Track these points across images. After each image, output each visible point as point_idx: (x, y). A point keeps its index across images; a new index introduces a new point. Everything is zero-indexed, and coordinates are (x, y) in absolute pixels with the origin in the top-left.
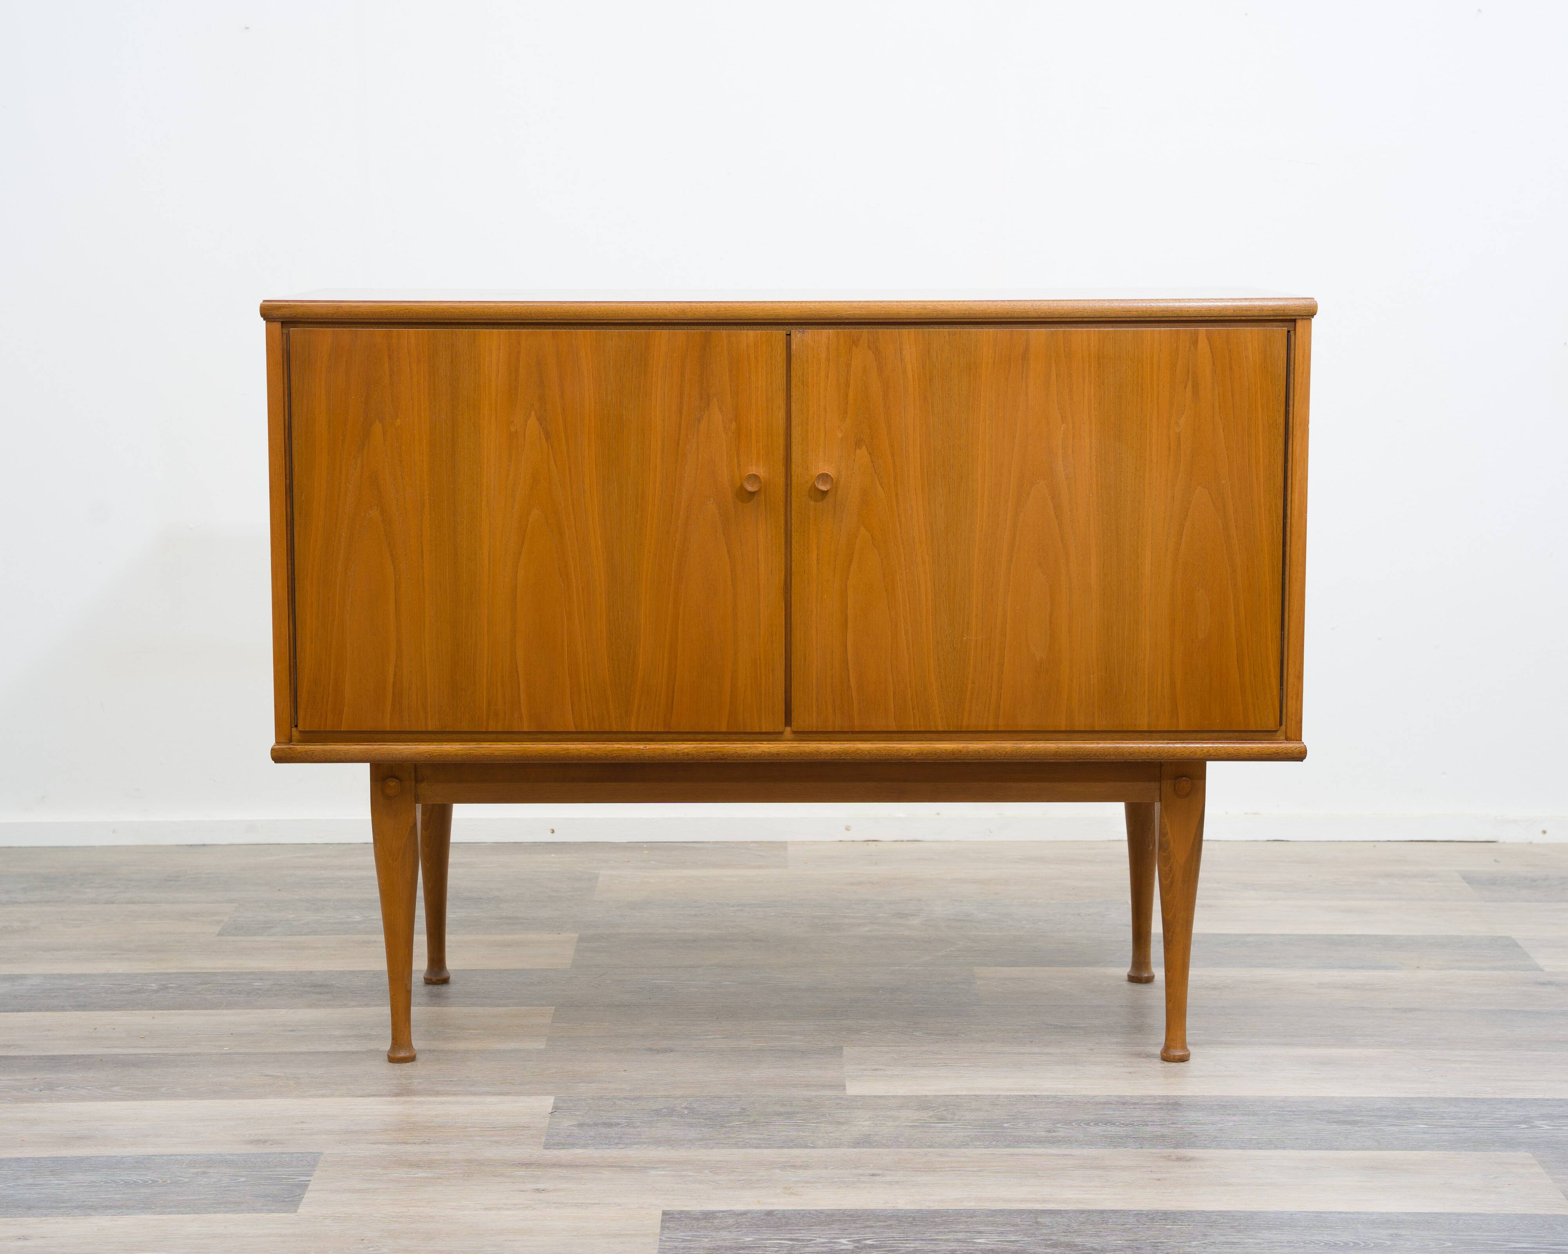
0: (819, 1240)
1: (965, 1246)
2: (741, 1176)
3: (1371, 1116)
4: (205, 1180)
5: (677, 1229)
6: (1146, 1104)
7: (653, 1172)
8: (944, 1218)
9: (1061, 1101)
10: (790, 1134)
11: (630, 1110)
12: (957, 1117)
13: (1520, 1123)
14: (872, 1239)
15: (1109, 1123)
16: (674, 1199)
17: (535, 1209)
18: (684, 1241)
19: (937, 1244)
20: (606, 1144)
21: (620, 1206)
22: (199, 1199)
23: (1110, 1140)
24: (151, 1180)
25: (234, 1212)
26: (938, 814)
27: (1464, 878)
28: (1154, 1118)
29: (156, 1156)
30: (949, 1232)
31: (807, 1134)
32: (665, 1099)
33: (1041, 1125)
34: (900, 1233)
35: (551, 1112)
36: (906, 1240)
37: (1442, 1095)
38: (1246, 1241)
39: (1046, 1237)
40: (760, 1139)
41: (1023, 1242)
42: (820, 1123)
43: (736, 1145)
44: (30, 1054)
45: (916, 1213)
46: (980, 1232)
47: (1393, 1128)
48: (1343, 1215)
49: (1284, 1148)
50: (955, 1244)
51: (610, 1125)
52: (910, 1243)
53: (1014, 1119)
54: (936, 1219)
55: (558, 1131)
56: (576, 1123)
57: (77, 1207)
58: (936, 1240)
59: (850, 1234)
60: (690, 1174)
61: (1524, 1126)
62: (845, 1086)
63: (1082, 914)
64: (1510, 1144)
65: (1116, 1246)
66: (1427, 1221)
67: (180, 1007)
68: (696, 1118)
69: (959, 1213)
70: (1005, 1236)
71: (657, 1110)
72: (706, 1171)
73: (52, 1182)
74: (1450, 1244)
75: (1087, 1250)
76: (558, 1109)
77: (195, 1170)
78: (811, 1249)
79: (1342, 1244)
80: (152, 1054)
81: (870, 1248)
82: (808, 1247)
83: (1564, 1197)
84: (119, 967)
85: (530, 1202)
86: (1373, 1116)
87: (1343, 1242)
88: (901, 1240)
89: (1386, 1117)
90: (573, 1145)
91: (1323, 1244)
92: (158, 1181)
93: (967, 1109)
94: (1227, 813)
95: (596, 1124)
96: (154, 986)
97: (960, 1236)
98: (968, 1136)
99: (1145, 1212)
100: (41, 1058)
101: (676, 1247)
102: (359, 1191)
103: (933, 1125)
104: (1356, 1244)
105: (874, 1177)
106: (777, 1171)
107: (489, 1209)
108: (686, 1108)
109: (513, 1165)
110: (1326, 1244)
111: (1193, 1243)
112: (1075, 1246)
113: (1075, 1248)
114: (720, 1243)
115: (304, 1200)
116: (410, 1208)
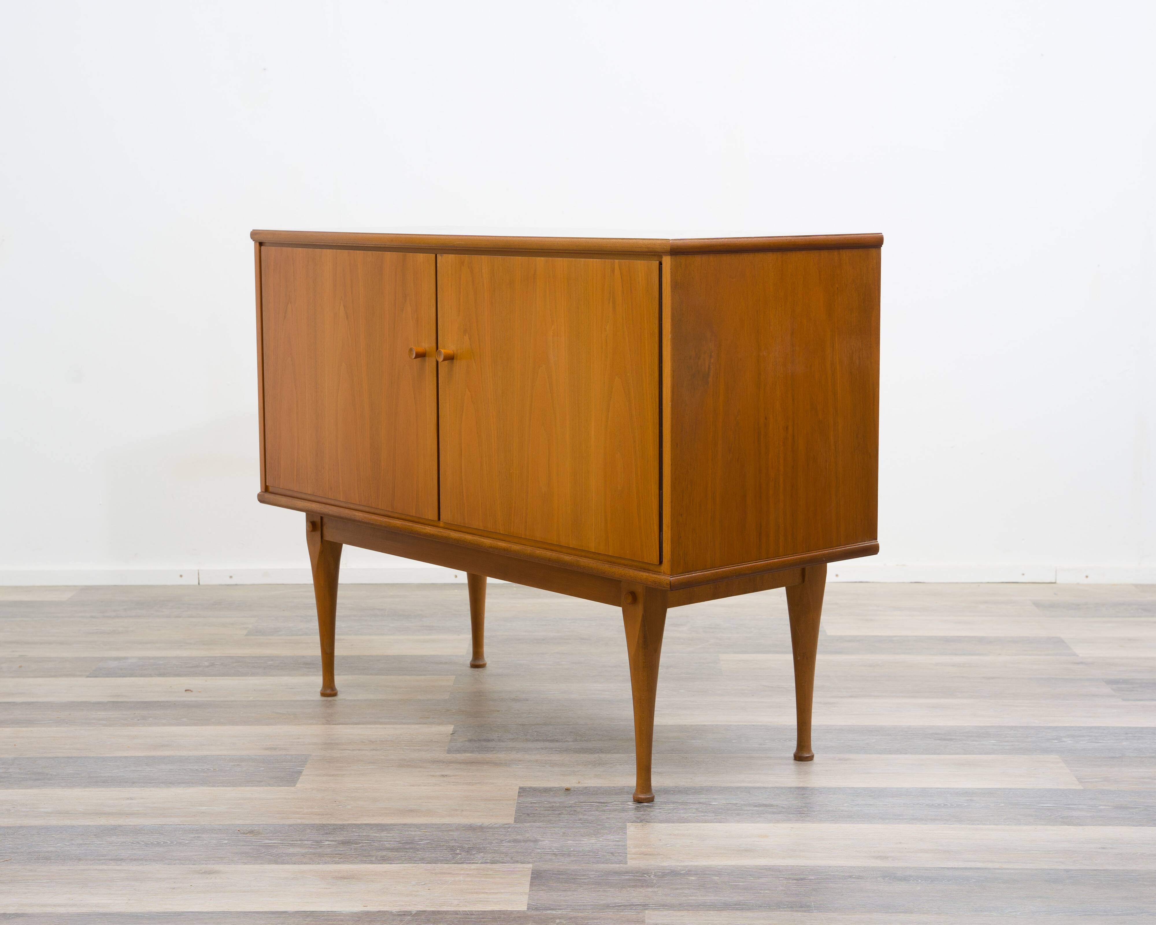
4: (239, 769)
7: (514, 766)
13: (1053, 740)
17: (441, 785)
21: (493, 784)
24: (207, 769)
27: (1034, 604)
38: (878, 803)
48: (939, 790)
51: (487, 740)
52: (670, 805)
56: (467, 739)
60: (537, 767)
61: (1057, 741)
64: (1046, 751)
66: (990, 793)
67: (223, 675)
72: (547, 766)
73: (147, 769)
76: (456, 732)
77: (233, 764)
78: (610, 807)
79: (937, 805)
80: (206, 701)
82: (608, 806)
83: (1076, 779)
87: (937, 804)
91: (925, 805)
92: (210, 769)
95: (479, 740)
102: (333, 775)
104: (945, 805)
107: (413, 786)
110: (927, 805)
111: (846, 804)
115: (299, 780)
116: (365, 785)
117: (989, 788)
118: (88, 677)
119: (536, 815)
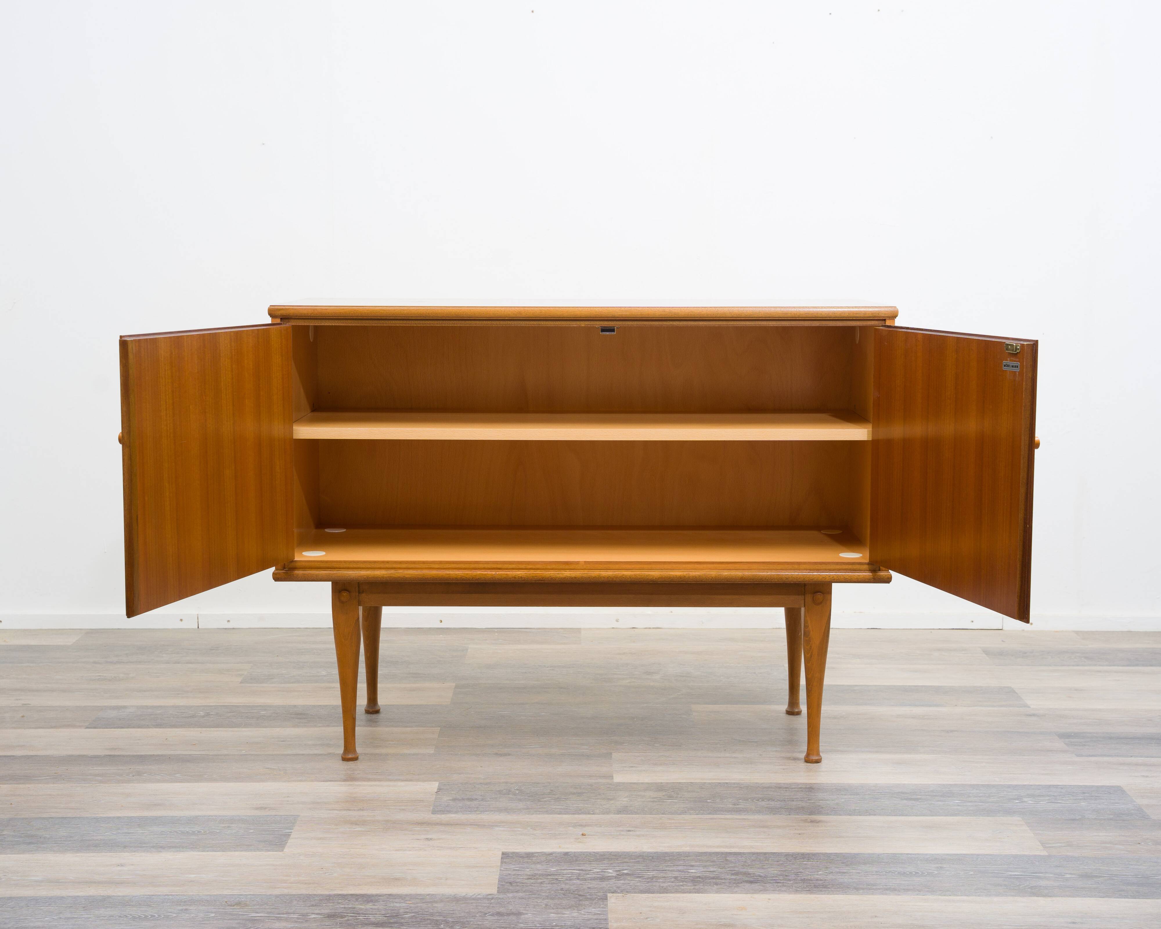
0: (595, 870)
1: (683, 874)
2: (549, 831)
3: (926, 795)
4: (229, 831)
5: (511, 863)
6: (793, 788)
7: (497, 829)
8: (671, 857)
9: (742, 786)
10: (579, 805)
11: (484, 791)
12: (679, 796)
13: (1015, 799)
14: (627, 870)
15: (770, 799)
16: (509, 845)
17: (426, 850)
18: (514, 870)
19: (666, 873)
20: (469, 811)
21: (477, 849)
22: (225, 843)
23: (771, 810)
24: (197, 831)
25: (246, 850)
26: (672, 612)
27: (984, 651)
28: (797, 797)
29: (201, 816)
30: (674, 866)
31: (590, 806)
32: (505, 784)
33: (730, 801)
34: (644, 866)
35: (436, 791)
36: (648, 870)
37: (969, 783)
38: (851, 871)
39: (732, 869)
40: (561, 809)
41: (717, 872)
42: (598, 799)
43: (547, 812)
44: (128, 754)
45: (654, 854)
46: (692, 866)
47: (940, 803)
48: (909, 856)
49: (875, 815)
50: (677, 873)
51: (471, 800)
52: (650, 872)
53: (714, 797)
54: (666, 858)
55: (440, 803)
56: (451, 798)
57: (153, 847)
58: (665, 870)
59: (614, 867)
60: (519, 830)
61: (1017, 801)
62: (613, 777)
63: (756, 673)
64: (1009, 812)
65: (773, 874)
66: (960, 859)
67: (217, 726)
68: (523, 796)
69: (679, 854)
70: (707, 868)
71: (500, 791)
72: (529, 828)
73: (139, 831)
74: (972, 873)
75: (756, 877)
76: (441, 790)
77: (224, 825)
78: (590, 876)
79: (908, 873)
80: (199, 755)
81: (626, 875)
82: (589, 874)
83: (1040, 844)
84: (181, 702)
85: (423, 846)
86: (929, 795)
87: (909, 872)
88: (645, 871)
89: (936, 796)
90: (449, 812)
91: (897, 873)
92: (201, 832)
93: (686, 791)
94: (843, 612)
95: (463, 799)
96: (202, 713)
97: (680, 868)
98: (686, 807)
99: (791, 854)
100: (134, 756)
101: (510, 874)
102: (321, 839)
103: (665, 800)
104: (917, 873)
105: (629, 832)
106: (571, 828)
107: (398, 850)
108: (517, 790)
109: (413, 823)
110: (899, 873)
111: (820, 872)
112: (749, 874)
113: (749, 876)
114: (536, 872)
115: (288, 844)
116: (351, 850)
117: (958, 854)
118: (87, 728)
119: (518, 884)
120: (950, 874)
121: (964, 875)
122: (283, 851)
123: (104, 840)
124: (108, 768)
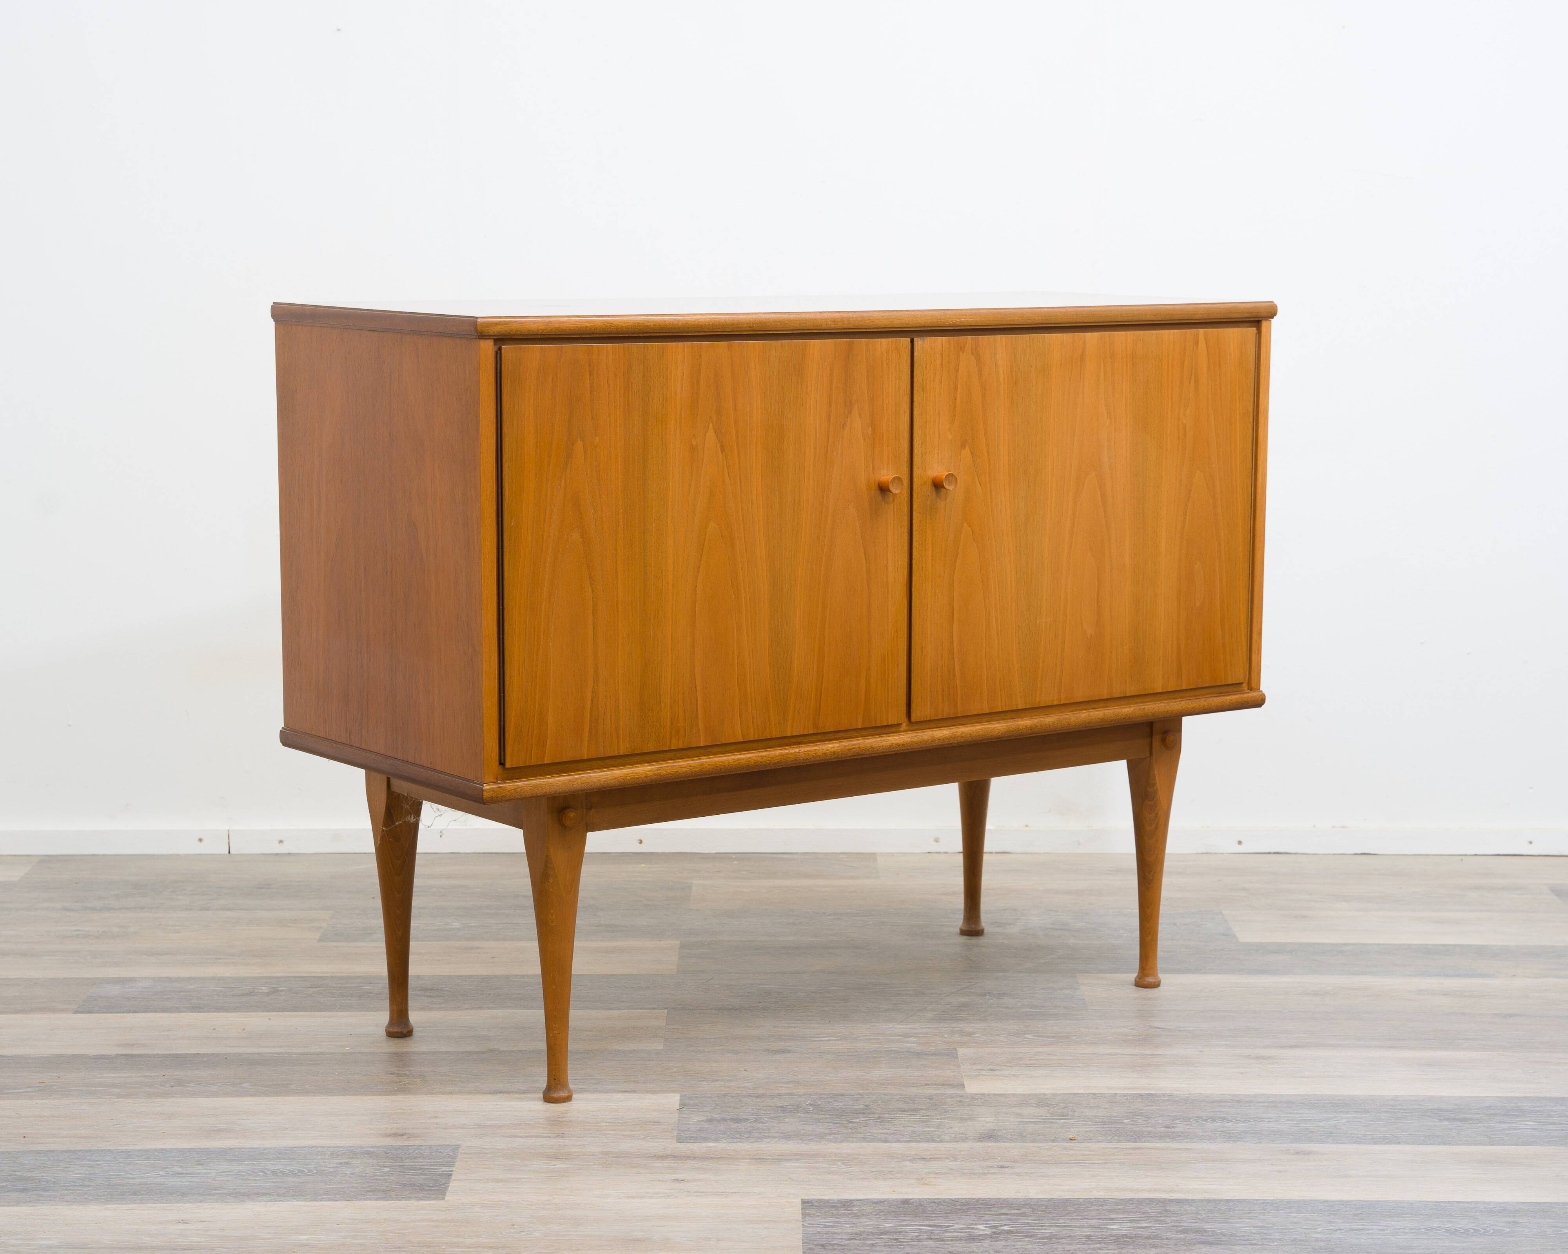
0: (957, 1226)
1: (1098, 1232)
2: (873, 1167)
3: (1480, 1114)
4: (350, 1170)
5: (818, 1216)
6: (1260, 1102)
7: (787, 1164)
8: (1076, 1207)
9: (1177, 1099)
10: (916, 1129)
11: (756, 1106)
12: (1077, 1114)
14: (1008, 1225)
15: (1225, 1119)
16: (811, 1189)
17: (677, 1197)
18: (826, 1226)
19: (1072, 1229)
20: (737, 1138)
21: (760, 1195)
22: (348, 1188)
23: (1228, 1136)
24: (297, 1170)
25: (383, 1199)
27: (1553, 891)
28: (1269, 1115)
29: (297, 1147)
30: (1082, 1219)
31: (932, 1129)
32: (789, 1097)
33: (1160, 1122)
34: (1034, 1220)
35: (678, 1108)
36: (1041, 1226)
37: (1548, 1095)
38: (1370, 1227)
39: (1177, 1224)
40: (887, 1134)
41: (1154, 1228)
42: (944, 1119)
43: (864, 1139)
44: (155, 1052)
45: (1048, 1201)
46: (1112, 1219)
47: (1503, 1125)
48: (1461, 1205)
49: (1399, 1143)
50: (1090, 1230)
51: (738, 1121)
52: (1045, 1229)
53: (1133, 1115)
54: (1068, 1208)
55: (688, 1126)
56: (705, 1119)
57: (230, 1194)
58: (1070, 1226)
59: (987, 1221)
60: (824, 1165)
62: (964, 1085)
63: (1178, 924)
65: (1245, 1232)
66: (1542, 1210)
67: (295, 1009)
68: (822, 1114)
69: (1089, 1201)
70: (1137, 1223)
71: (783, 1107)
72: (839, 1163)
73: (200, 1171)
75: (1218, 1235)
76: (685, 1105)
77: (339, 1161)
78: (950, 1234)
79: (1463, 1231)
80: (275, 1053)
81: (1008, 1233)
82: (947, 1232)
84: (227, 971)
85: (671, 1191)
86: (1483, 1114)
87: (1463, 1229)
88: (1037, 1226)
89: (1495, 1115)
90: (705, 1139)
91: (1443, 1230)
92: (303, 1171)
93: (1086, 1107)
95: (725, 1120)
96: (265, 989)
97: (1093, 1222)
98: (1090, 1131)
99: (1269, 1201)
100: (166, 1056)
101: (819, 1233)
102: (502, 1180)
103: (1054, 1121)
104: (1476, 1231)
105: (1002, 1169)
106: (907, 1163)
107: (632, 1197)
108: (811, 1105)
109: (650, 1157)
110: (1447, 1230)
111: (1319, 1229)
112: (1206, 1231)
113: (1205, 1234)
114: (862, 1229)
115: (449, 1189)
116: (555, 1197)
117: (1540, 1203)
118: (76, 1012)
119: (836, 1247)
120: (1530, 1232)
121: (1554, 1234)
122: (443, 1199)
123: (146, 1184)
124: (126, 1075)
